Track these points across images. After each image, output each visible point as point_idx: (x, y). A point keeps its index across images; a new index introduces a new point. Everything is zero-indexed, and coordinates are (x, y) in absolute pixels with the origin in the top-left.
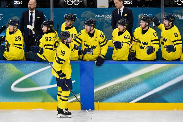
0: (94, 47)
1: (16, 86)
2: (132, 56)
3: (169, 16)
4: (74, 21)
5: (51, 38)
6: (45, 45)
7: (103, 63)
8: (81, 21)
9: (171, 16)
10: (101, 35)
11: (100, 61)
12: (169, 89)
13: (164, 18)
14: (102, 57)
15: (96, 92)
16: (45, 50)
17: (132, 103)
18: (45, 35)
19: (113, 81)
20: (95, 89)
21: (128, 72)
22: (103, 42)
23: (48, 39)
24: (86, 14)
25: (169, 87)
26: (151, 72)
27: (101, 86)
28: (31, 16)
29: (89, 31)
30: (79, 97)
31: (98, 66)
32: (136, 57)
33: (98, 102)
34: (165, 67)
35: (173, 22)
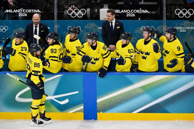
0: (97, 59)
1: (20, 96)
2: (135, 68)
3: (171, 29)
4: (78, 33)
5: (56, 50)
6: (50, 57)
7: (105, 74)
8: (85, 32)
9: (173, 29)
10: (104, 47)
11: (103, 72)
12: (171, 99)
13: (166, 31)
14: (105, 68)
15: (99, 102)
16: (50, 61)
17: (134, 114)
18: (50, 47)
19: (115, 92)
20: (98, 99)
21: (130, 83)
22: (106, 54)
23: (53, 51)
24: (89, 26)
25: (171, 98)
26: (153, 83)
27: (104, 97)
28: (36, 30)
29: (91, 44)
30: (82, 107)
31: (101, 77)
32: (138, 69)
33: (101, 112)
34: (167, 78)
35: (175, 34)
